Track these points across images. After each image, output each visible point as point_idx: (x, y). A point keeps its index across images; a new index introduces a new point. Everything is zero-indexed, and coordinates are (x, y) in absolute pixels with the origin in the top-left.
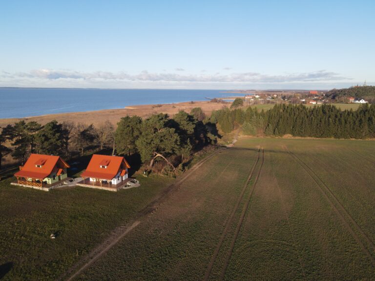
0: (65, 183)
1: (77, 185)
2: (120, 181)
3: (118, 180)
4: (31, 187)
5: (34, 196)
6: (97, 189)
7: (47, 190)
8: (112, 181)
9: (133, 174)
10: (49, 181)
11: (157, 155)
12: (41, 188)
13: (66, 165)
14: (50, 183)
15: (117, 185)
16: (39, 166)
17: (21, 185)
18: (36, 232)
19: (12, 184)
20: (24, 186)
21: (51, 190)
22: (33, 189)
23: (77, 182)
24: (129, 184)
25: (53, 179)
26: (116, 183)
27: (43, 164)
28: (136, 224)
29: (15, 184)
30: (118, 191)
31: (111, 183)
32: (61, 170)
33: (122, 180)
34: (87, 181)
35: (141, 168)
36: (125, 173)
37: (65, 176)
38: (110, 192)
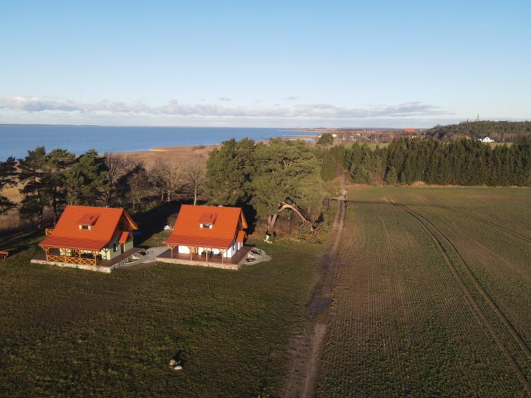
0: (134, 258)
1: (159, 260)
4: (73, 266)
6: (198, 266)
7: (107, 270)
10: (107, 255)
12: (94, 268)
13: (132, 225)
14: (109, 258)
15: (232, 257)
16: (85, 227)
17: (52, 263)
19: (33, 261)
20: (60, 264)
21: (113, 270)
22: (77, 269)
23: (154, 255)
25: (112, 249)
27: (93, 224)
29: (41, 262)
30: (239, 269)
31: (220, 255)
32: (125, 234)
33: (237, 250)
34: (174, 254)
37: (131, 244)
38: (226, 271)
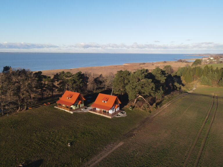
0: (82, 109)
1: (89, 111)
2: (114, 111)
3: (113, 111)
4: (64, 110)
5: (65, 116)
6: (100, 115)
7: (72, 113)
8: (109, 111)
9: (123, 108)
10: (73, 107)
11: (139, 97)
12: (69, 111)
13: (83, 99)
14: (74, 109)
15: (112, 114)
16: (69, 98)
17: (59, 108)
18: (61, 140)
19: (55, 107)
20: (61, 109)
21: (74, 113)
22: (65, 111)
23: (89, 110)
24: (120, 114)
25: (75, 106)
26: (111, 113)
27: (71, 97)
28: (121, 144)
29: (57, 107)
30: (112, 118)
31: (108, 112)
32: (80, 101)
33: (116, 111)
34: (94, 110)
35: (128, 104)
36: (118, 107)
37: (83, 105)
38: (107, 118)
